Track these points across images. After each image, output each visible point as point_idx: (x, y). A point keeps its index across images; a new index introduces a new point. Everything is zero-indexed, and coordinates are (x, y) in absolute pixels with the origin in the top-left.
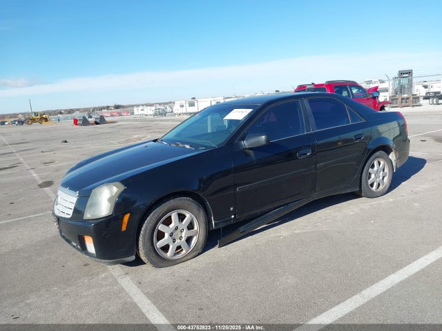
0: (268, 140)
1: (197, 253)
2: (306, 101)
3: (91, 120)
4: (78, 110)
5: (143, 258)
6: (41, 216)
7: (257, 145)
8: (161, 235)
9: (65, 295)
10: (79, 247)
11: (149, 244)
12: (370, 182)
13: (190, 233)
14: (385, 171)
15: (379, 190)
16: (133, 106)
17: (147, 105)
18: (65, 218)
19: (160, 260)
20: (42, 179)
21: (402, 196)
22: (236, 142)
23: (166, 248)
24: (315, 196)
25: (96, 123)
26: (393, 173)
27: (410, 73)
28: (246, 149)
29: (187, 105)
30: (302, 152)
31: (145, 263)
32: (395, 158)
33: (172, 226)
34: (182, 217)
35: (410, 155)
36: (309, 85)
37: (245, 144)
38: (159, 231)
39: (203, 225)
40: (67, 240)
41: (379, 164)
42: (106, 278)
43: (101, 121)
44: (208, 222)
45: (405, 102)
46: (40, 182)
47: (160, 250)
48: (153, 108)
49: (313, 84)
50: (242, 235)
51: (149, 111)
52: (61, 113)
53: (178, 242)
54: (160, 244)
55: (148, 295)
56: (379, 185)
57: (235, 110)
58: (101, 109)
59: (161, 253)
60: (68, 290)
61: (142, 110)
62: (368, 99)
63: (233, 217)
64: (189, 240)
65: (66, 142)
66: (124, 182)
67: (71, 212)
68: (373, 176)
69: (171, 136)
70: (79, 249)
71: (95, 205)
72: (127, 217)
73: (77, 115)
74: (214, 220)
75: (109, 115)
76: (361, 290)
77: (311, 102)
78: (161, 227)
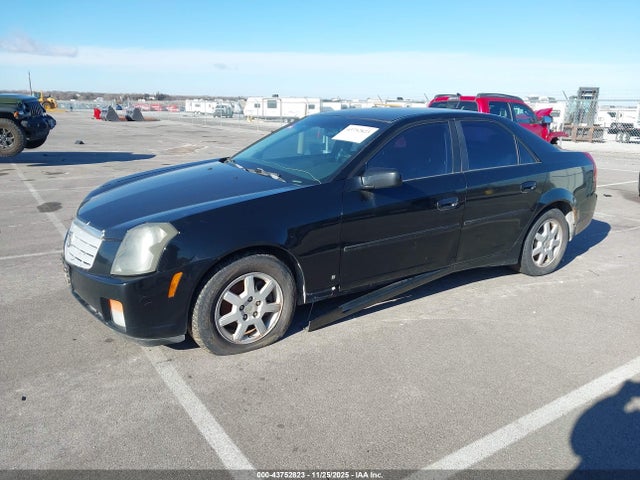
0: (399, 179)
1: (277, 336)
2: (458, 124)
3: (121, 113)
4: (101, 95)
5: (197, 339)
6: (40, 256)
7: (383, 186)
8: (226, 308)
9: (77, 386)
10: (101, 314)
11: (208, 319)
12: (534, 252)
13: (270, 307)
14: (558, 238)
15: (545, 265)
16: (184, 98)
17: (206, 99)
18: (81, 269)
19: (221, 344)
20: (44, 197)
21: (577, 277)
22: (350, 177)
23: (232, 327)
24: (455, 267)
25: (128, 119)
26: (569, 242)
27: (595, 92)
28: (365, 189)
29: (266, 105)
30: (445, 201)
31: (198, 347)
32: (573, 221)
33: (243, 295)
34: (259, 284)
35: (594, 218)
36: (454, 96)
37: (364, 181)
38: (224, 301)
39: (289, 297)
40: (82, 302)
41: (551, 227)
42: (139, 364)
43: (135, 116)
44: (297, 293)
45: (582, 134)
46: (41, 202)
47: (224, 330)
48: (214, 104)
49: (458, 95)
50: (345, 315)
51: (208, 108)
52: (75, 98)
53: (250, 319)
54: (224, 320)
55: (202, 396)
56: (546, 258)
57: (351, 127)
58: (137, 97)
59: (225, 334)
60: (80, 378)
61: (198, 106)
62: (535, 126)
63: (334, 288)
64: (266, 318)
65: (81, 143)
66: (177, 223)
67: (91, 261)
68: (539, 244)
69: (248, 155)
70: (99, 318)
71: (129, 254)
72: (177, 278)
73: (100, 103)
74: (307, 292)
75: (147, 108)
76: (518, 418)
77: (465, 125)
78: (227, 296)
